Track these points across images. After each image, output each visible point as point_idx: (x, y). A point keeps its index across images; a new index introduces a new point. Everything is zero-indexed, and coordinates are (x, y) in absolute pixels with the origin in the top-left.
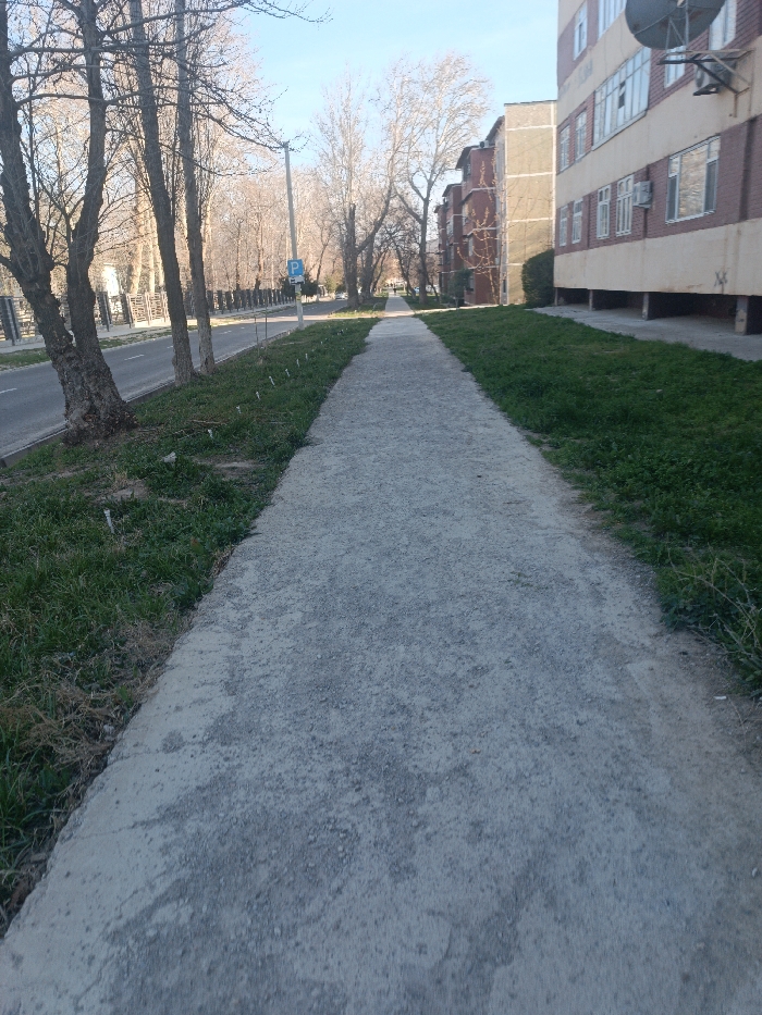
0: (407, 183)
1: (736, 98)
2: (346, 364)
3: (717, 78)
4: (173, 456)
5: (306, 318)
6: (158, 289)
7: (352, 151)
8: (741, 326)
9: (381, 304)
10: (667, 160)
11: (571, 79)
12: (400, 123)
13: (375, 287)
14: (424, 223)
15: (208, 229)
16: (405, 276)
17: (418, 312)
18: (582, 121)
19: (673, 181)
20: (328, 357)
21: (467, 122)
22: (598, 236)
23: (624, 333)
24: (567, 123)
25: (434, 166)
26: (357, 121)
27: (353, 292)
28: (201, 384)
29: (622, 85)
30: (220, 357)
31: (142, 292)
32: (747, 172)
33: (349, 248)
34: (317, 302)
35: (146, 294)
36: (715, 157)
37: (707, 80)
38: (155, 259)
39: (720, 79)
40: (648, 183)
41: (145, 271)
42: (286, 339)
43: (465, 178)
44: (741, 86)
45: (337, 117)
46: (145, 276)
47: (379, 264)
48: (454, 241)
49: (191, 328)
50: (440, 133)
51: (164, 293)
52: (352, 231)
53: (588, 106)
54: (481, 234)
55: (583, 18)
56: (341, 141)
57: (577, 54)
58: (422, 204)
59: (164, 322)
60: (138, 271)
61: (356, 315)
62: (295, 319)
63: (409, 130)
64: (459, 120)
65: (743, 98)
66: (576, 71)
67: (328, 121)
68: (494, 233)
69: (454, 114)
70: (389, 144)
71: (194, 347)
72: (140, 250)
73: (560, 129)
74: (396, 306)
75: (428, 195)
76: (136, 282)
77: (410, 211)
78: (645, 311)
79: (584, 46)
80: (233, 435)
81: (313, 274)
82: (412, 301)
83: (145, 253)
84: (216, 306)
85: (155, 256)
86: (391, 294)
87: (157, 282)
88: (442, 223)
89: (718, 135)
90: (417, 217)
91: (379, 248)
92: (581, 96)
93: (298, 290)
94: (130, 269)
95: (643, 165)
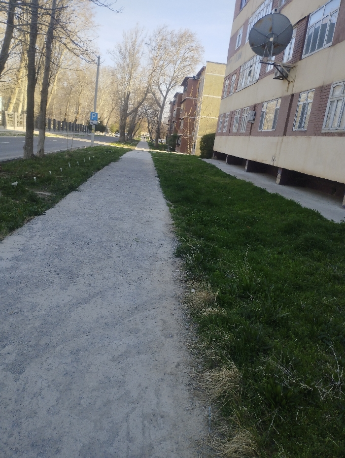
0: (157, 87)
1: (289, 84)
2: (107, 165)
3: (282, 74)
4: (16, 183)
5: (95, 142)
6: (23, 112)
7: (134, 65)
8: (278, 180)
9: (135, 143)
10: (263, 103)
11: (233, 58)
12: (158, 58)
13: (134, 134)
14: (162, 108)
15: (54, 88)
16: (150, 132)
17: (152, 150)
18: (234, 78)
19: (263, 112)
20: (99, 160)
21: (190, 65)
22: (233, 131)
23: (232, 175)
24: (228, 77)
25: (171, 82)
26: (138, 52)
27: (123, 134)
28: (35, 160)
29: (251, 66)
30: (48, 151)
31: (14, 112)
32: (288, 116)
33: (124, 113)
34: (105, 136)
35: (16, 113)
36: (278, 107)
37: (279, 74)
38: (24, 97)
39: (284, 75)
40: (254, 112)
41: (17, 101)
42: (83, 150)
43: (185, 90)
44: (291, 80)
45: (128, 48)
46: (17, 104)
47: (139, 123)
48: (175, 120)
49: (36, 135)
50: (177, 66)
51: (25, 115)
52: (126, 105)
53: (237, 72)
54: (187, 119)
55: (241, 32)
56: (128, 60)
57: (236, 48)
58: (162, 98)
59: (23, 129)
60: (14, 101)
61: (121, 146)
62: (90, 141)
63: (161, 62)
64: (186, 63)
65: (291, 85)
66: (235, 55)
67: (124, 48)
68: (194, 120)
69: (184, 59)
70: (151, 67)
71: (35, 144)
72: (17, 91)
73: (226, 79)
74: (143, 146)
75: (167, 94)
76: (12, 107)
77: (157, 101)
78: (246, 168)
79: (240, 45)
80: (45, 182)
81: (105, 121)
82: (151, 145)
83: (19, 93)
84: (52, 127)
85: (24, 96)
86: (142, 140)
87: (23, 109)
88: (172, 110)
89: (281, 98)
90: (159, 104)
91: (139, 116)
92: (235, 66)
93: (93, 128)
94: (10, 99)
95: (253, 104)
